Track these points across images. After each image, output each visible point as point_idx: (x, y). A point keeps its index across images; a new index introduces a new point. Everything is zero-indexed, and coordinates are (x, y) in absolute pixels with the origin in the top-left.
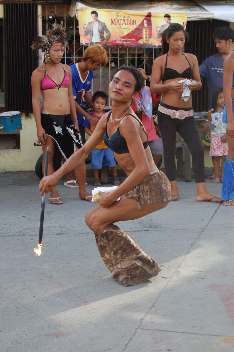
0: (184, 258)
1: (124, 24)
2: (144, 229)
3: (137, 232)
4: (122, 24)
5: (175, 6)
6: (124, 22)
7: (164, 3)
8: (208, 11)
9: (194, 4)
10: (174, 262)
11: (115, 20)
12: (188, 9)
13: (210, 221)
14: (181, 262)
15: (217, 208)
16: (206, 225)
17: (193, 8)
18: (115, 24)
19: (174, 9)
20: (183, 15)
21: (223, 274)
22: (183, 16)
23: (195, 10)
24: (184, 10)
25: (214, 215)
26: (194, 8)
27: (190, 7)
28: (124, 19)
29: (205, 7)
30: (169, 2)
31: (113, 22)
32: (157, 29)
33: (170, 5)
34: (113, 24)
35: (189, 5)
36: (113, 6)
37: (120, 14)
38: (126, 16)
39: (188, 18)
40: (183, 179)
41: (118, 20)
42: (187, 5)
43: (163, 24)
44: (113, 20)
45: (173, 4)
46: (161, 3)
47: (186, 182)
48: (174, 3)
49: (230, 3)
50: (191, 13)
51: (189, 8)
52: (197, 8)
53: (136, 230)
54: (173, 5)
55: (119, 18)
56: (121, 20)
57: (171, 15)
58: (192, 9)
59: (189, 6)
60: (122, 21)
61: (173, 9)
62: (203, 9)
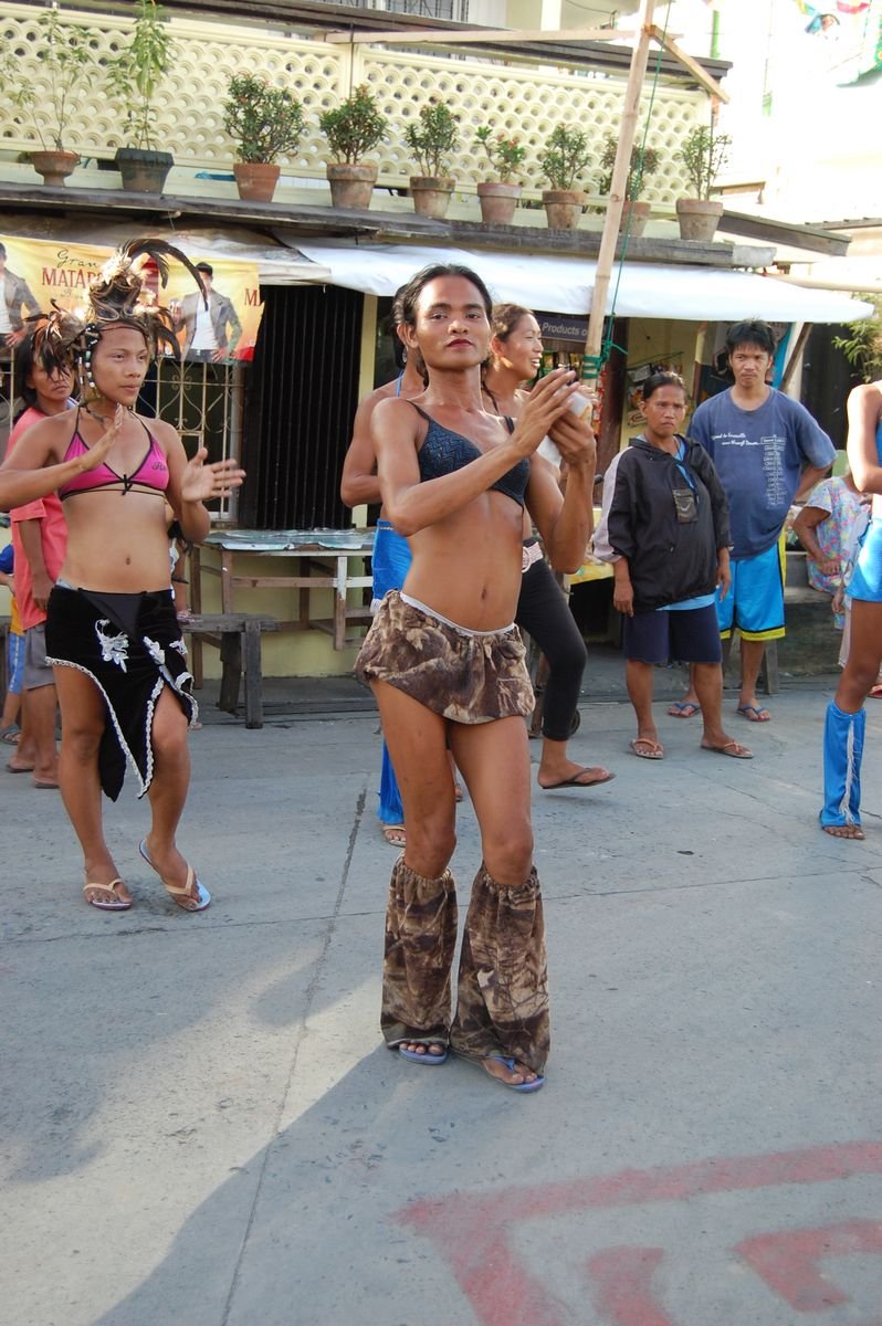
0: (294, 1060)
1: (80, 286)
2: (151, 925)
3: (129, 939)
4: (74, 284)
5: (223, 243)
6: (80, 280)
7: (193, 232)
8: (311, 261)
9: (271, 241)
10: (263, 1080)
11: (54, 271)
12: (258, 254)
13: (344, 882)
14: (286, 1082)
15: (354, 825)
16: (335, 899)
17: (271, 250)
18: (55, 284)
19: (219, 250)
20: (249, 268)
21: (434, 1138)
22: (247, 271)
23: (278, 258)
24: (249, 254)
25: (350, 858)
26: (274, 252)
27: (264, 247)
28: (81, 273)
29: (304, 251)
30: (206, 232)
31: (47, 278)
32: (173, 303)
33: (208, 238)
34: (49, 283)
35: (259, 243)
36: (49, 230)
37: (71, 254)
38: (86, 260)
39: (260, 276)
40: (237, 716)
41: (63, 272)
42: (252, 242)
43: (191, 293)
44: (49, 273)
45: (217, 236)
46: (183, 232)
47: (247, 728)
48: (221, 236)
49: (368, 244)
50: (270, 265)
51: (261, 250)
52: (284, 252)
53: (122, 928)
54: (215, 239)
55: (65, 267)
56: (72, 272)
57: (214, 266)
58: (268, 253)
59: (260, 247)
60: (75, 275)
61: (216, 250)
62: (298, 256)
